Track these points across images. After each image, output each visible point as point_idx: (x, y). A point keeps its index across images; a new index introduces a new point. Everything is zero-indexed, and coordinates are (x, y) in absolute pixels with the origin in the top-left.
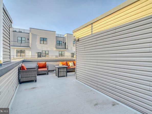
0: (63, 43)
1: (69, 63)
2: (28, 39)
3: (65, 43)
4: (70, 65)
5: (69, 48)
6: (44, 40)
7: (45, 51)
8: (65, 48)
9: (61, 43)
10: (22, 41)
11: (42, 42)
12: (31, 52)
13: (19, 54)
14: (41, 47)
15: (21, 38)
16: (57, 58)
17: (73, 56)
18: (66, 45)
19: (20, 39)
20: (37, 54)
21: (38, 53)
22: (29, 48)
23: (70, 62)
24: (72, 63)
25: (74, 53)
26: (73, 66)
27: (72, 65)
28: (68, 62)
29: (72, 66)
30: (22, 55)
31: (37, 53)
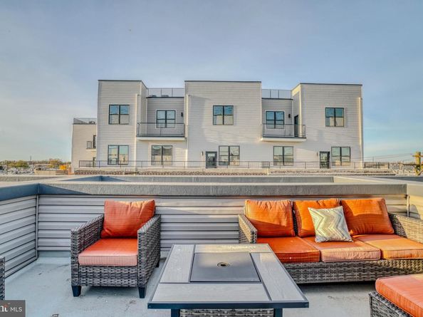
0: (289, 116)
1: (311, 210)
2: (182, 115)
3: (296, 118)
4: (321, 233)
5: (312, 134)
6: (224, 112)
7: (229, 147)
8: (296, 136)
9: (279, 117)
10: (168, 121)
11: (219, 119)
12: (187, 151)
13: (158, 158)
14: (217, 136)
15: (166, 111)
16: (266, 171)
17: (326, 164)
18: (300, 122)
19: (162, 115)
20: (204, 158)
21: (207, 153)
22: (183, 139)
23: (318, 207)
24: (331, 211)
25: (329, 153)
26: (338, 236)
27: (332, 228)
28: (300, 205)
29: (332, 242)
30: (164, 160)
31: (205, 153)
